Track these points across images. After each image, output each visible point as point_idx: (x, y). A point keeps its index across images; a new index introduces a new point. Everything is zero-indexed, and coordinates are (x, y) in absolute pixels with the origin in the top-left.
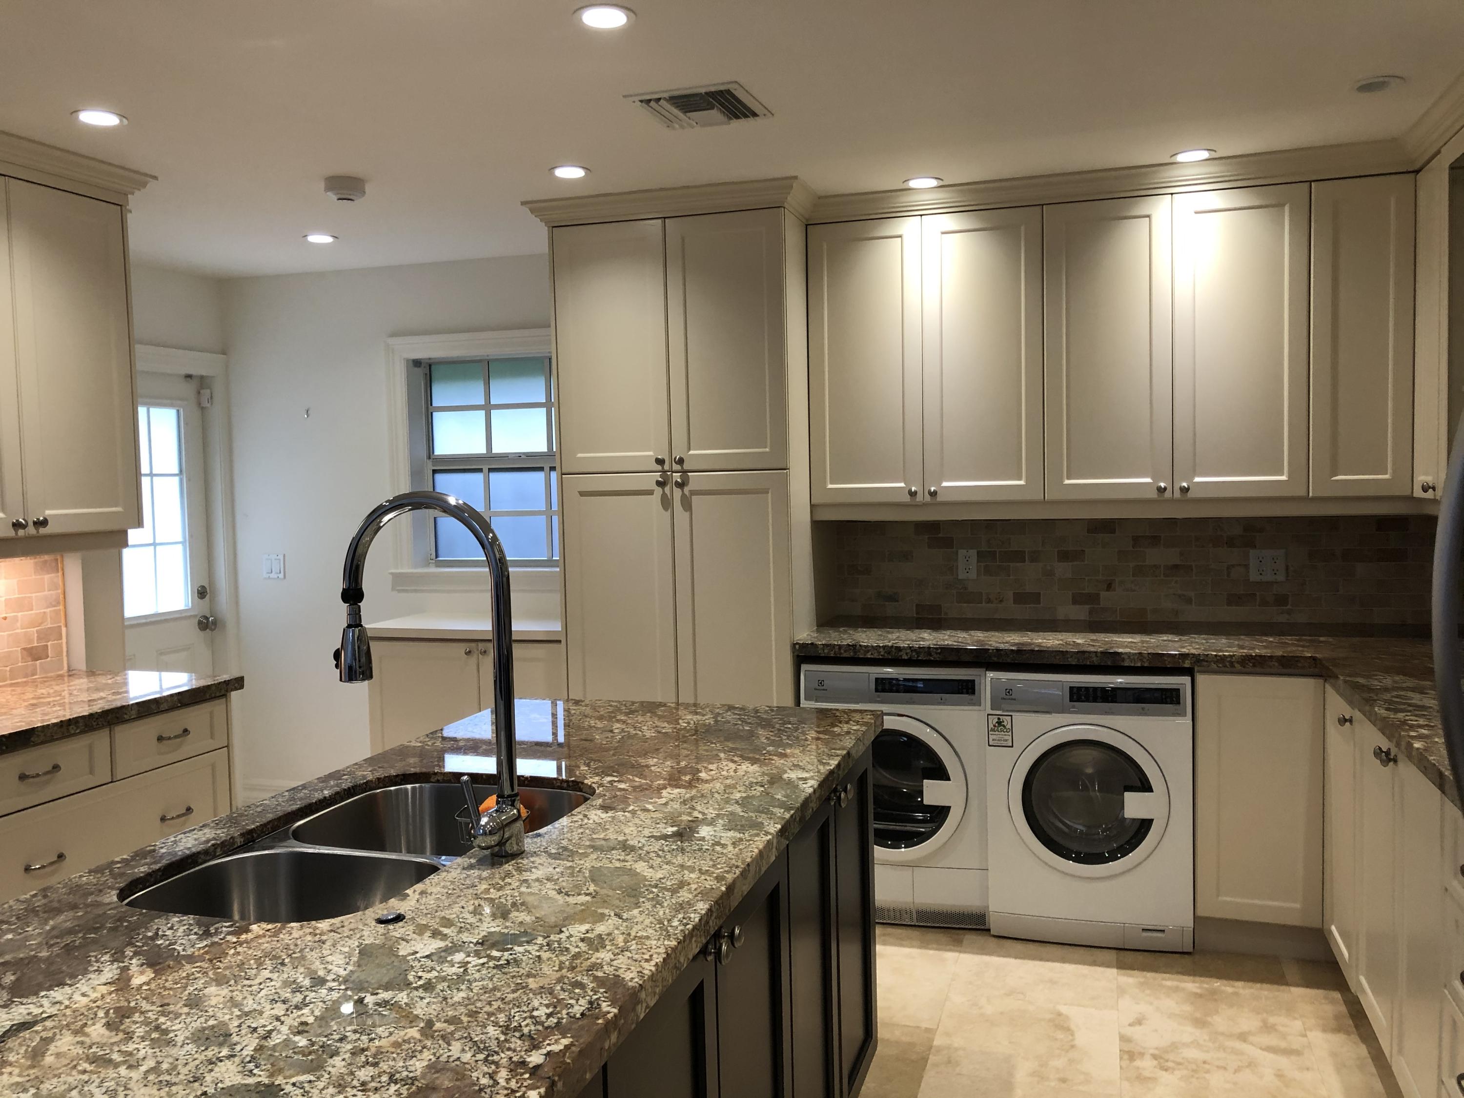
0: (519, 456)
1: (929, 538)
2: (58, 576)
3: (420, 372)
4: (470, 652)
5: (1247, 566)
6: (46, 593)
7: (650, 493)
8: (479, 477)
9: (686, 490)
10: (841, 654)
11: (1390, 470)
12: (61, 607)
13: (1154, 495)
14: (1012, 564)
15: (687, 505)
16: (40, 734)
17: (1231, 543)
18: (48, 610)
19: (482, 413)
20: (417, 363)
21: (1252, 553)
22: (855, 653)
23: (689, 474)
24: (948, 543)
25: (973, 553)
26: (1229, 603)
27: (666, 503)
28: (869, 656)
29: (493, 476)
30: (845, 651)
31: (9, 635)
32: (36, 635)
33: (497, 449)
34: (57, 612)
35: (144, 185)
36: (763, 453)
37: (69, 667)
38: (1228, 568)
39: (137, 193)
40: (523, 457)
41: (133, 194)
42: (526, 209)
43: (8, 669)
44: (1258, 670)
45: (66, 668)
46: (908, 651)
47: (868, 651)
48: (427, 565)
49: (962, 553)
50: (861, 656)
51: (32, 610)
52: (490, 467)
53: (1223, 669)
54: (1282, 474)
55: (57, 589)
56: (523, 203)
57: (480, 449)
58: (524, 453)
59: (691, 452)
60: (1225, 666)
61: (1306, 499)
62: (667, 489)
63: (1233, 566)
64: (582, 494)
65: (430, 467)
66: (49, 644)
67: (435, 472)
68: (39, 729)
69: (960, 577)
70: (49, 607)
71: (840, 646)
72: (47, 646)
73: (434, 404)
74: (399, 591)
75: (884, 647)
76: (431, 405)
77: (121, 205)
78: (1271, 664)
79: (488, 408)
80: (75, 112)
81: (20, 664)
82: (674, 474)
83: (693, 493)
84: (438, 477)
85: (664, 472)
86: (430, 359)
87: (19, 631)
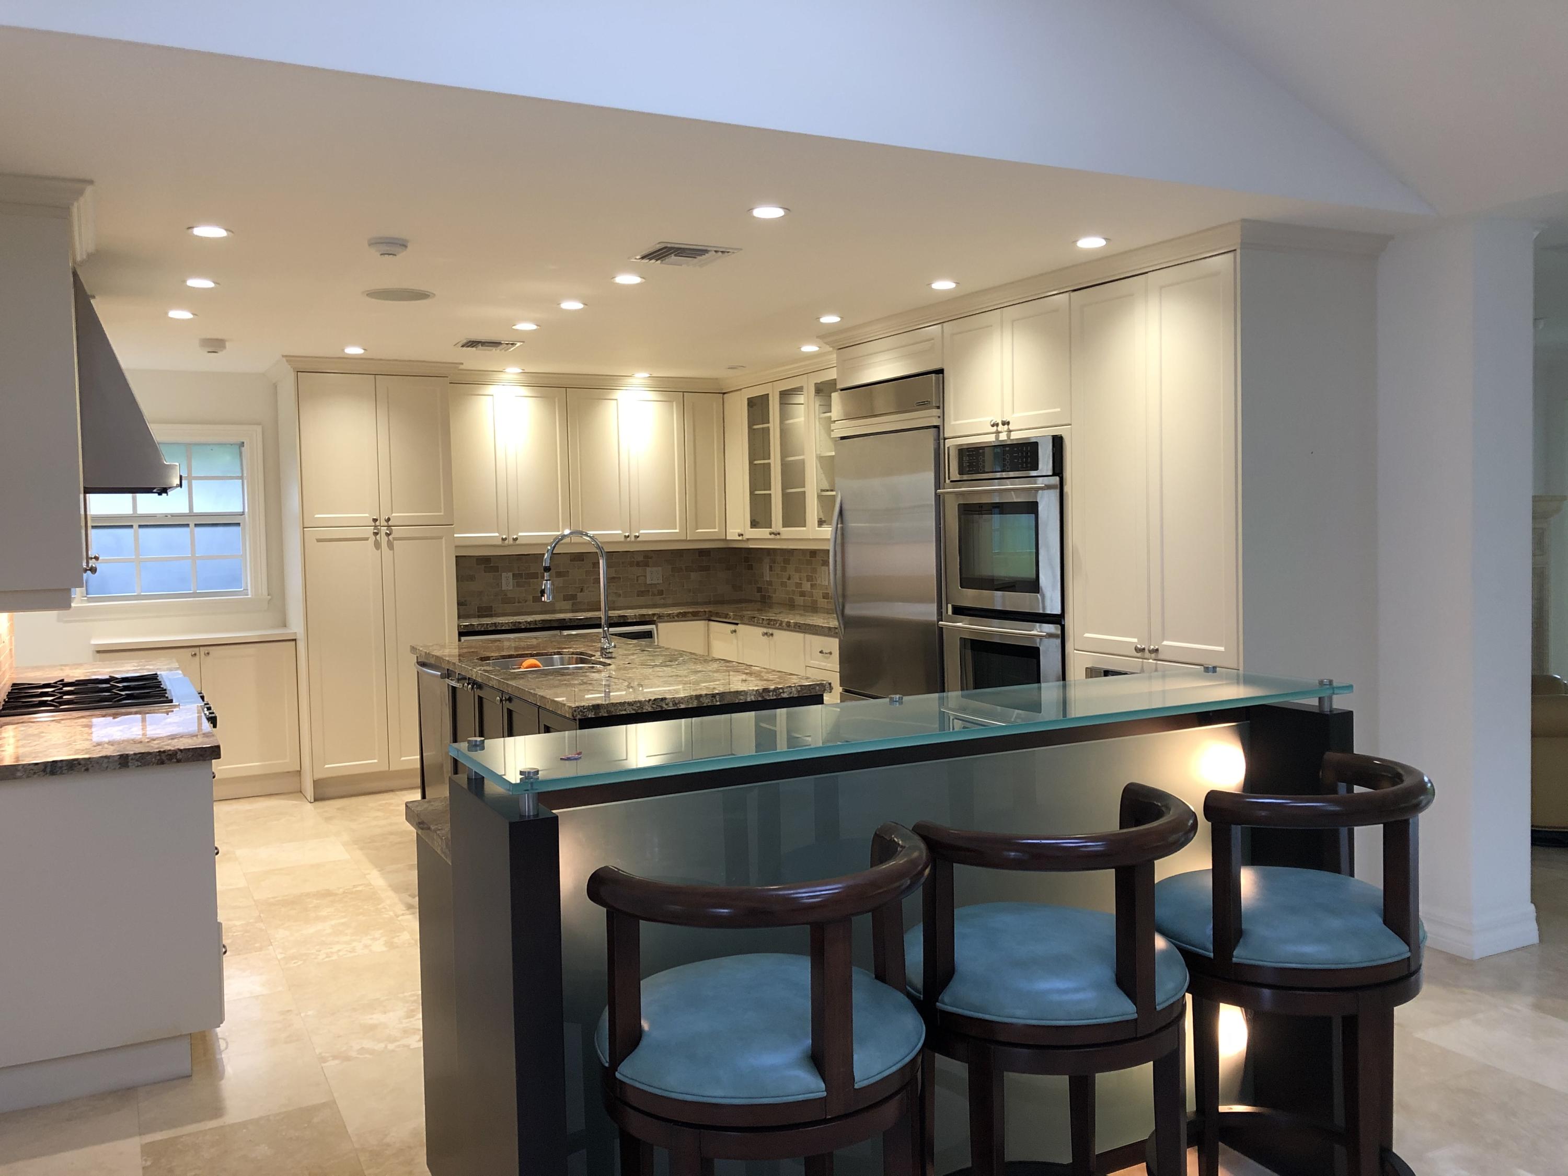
0: (166, 516)
1: (485, 567)
4: (195, 654)
5: (645, 576)
7: (367, 539)
9: (391, 537)
10: (488, 628)
11: (717, 528)
13: (623, 539)
14: (531, 580)
15: (390, 546)
17: (638, 564)
21: (648, 569)
22: (496, 627)
23: (393, 528)
24: (495, 569)
25: (510, 574)
26: (638, 596)
27: (377, 545)
28: (503, 628)
30: (490, 627)
36: (440, 515)
38: (637, 577)
40: (169, 516)
44: (683, 619)
46: (525, 623)
47: (503, 625)
49: (504, 575)
50: (499, 629)
52: (140, 524)
53: (670, 620)
54: (676, 529)
56: (284, 356)
59: (393, 515)
60: (670, 618)
61: (686, 541)
62: (378, 537)
63: (639, 576)
64: (318, 540)
69: (503, 589)
71: (487, 624)
75: (512, 623)
78: (688, 615)
82: (382, 528)
83: (395, 539)
85: (376, 526)
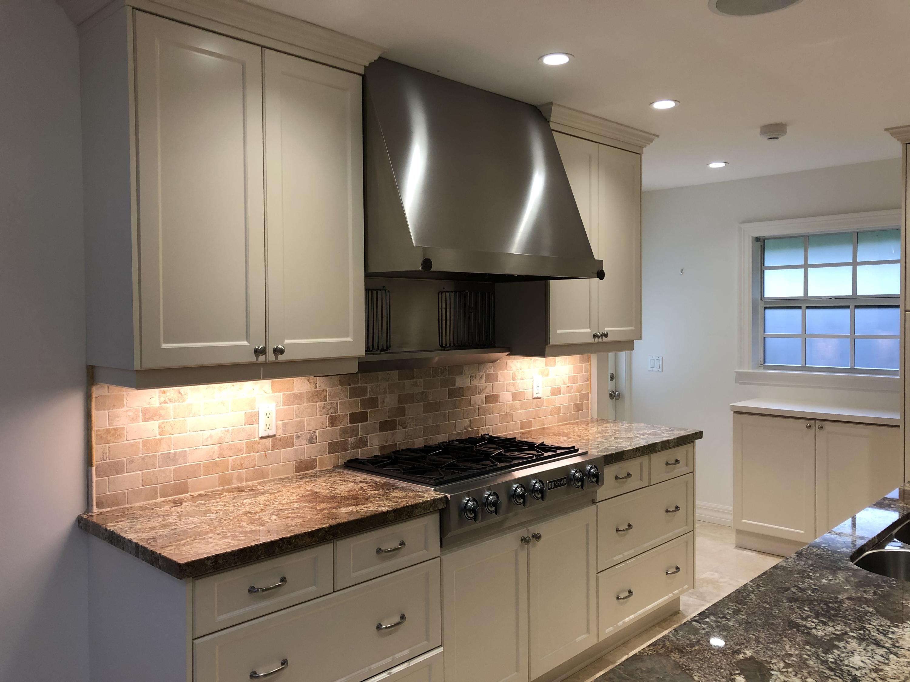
0: (830, 298)
2: (588, 364)
3: (759, 244)
4: (810, 426)
6: (584, 374)
8: (799, 312)
12: (589, 382)
16: (626, 454)
18: (584, 383)
19: (802, 270)
20: (758, 239)
29: (809, 311)
31: (569, 396)
32: (579, 397)
33: (811, 294)
34: (587, 385)
35: (652, 141)
37: (591, 416)
39: (648, 146)
40: (833, 299)
41: (646, 147)
42: (887, 134)
43: (568, 414)
45: (590, 417)
48: (758, 367)
51: (578, 383)
52: (807, 305)
55: (588, 372)
56: (886, 130)
57: (800, 293)
58: (833, 297)
65: (763, 305)
66: (584, 402)
67: (765, 308)
68: (626, 452)
70: (584, 382)
72: (583, 403)
73: (766, 265)
74: (741, 383)
76: (764, 266)
77: (640, 154)
79: (806, 267)
80: (651, 103)
81: (573, 413)
84: (768, 312)
86: (764, 236)
87: (573, 394)
